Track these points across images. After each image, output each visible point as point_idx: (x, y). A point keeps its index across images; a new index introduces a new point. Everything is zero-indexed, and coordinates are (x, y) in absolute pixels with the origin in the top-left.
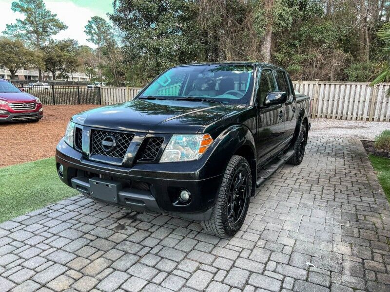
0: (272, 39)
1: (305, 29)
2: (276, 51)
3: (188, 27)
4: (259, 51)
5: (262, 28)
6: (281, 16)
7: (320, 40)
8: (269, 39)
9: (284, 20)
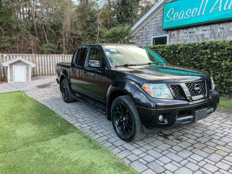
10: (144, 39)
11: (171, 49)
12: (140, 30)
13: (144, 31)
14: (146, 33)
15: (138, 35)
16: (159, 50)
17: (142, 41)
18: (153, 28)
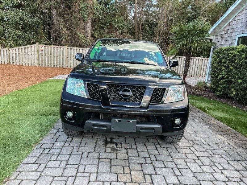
0: (91, 23)
1: (108, 19)
2: (94, 30)
3: (28, 5)
4: (84, 29)
5: (86, 15)
6: (97, 9)
7: (117, 27)
8: (90, 23)
9: (98, 12)
10: (228, 39)
11: (244, 52)
12: (226, 27)
13: (230, 27)
14: (232, 30)
15: (223, 32)
16: (230, 53)
17: (226, 41)
18: (241, 24)
